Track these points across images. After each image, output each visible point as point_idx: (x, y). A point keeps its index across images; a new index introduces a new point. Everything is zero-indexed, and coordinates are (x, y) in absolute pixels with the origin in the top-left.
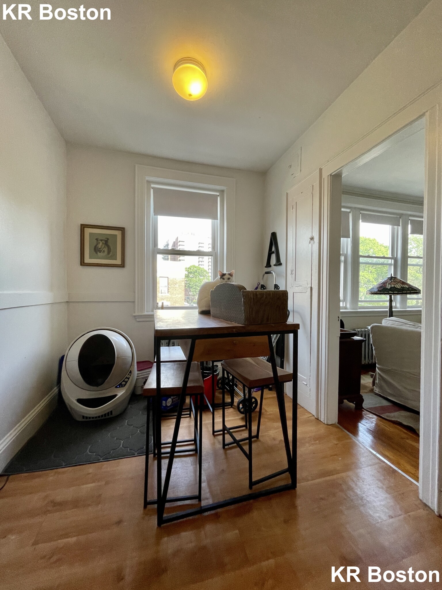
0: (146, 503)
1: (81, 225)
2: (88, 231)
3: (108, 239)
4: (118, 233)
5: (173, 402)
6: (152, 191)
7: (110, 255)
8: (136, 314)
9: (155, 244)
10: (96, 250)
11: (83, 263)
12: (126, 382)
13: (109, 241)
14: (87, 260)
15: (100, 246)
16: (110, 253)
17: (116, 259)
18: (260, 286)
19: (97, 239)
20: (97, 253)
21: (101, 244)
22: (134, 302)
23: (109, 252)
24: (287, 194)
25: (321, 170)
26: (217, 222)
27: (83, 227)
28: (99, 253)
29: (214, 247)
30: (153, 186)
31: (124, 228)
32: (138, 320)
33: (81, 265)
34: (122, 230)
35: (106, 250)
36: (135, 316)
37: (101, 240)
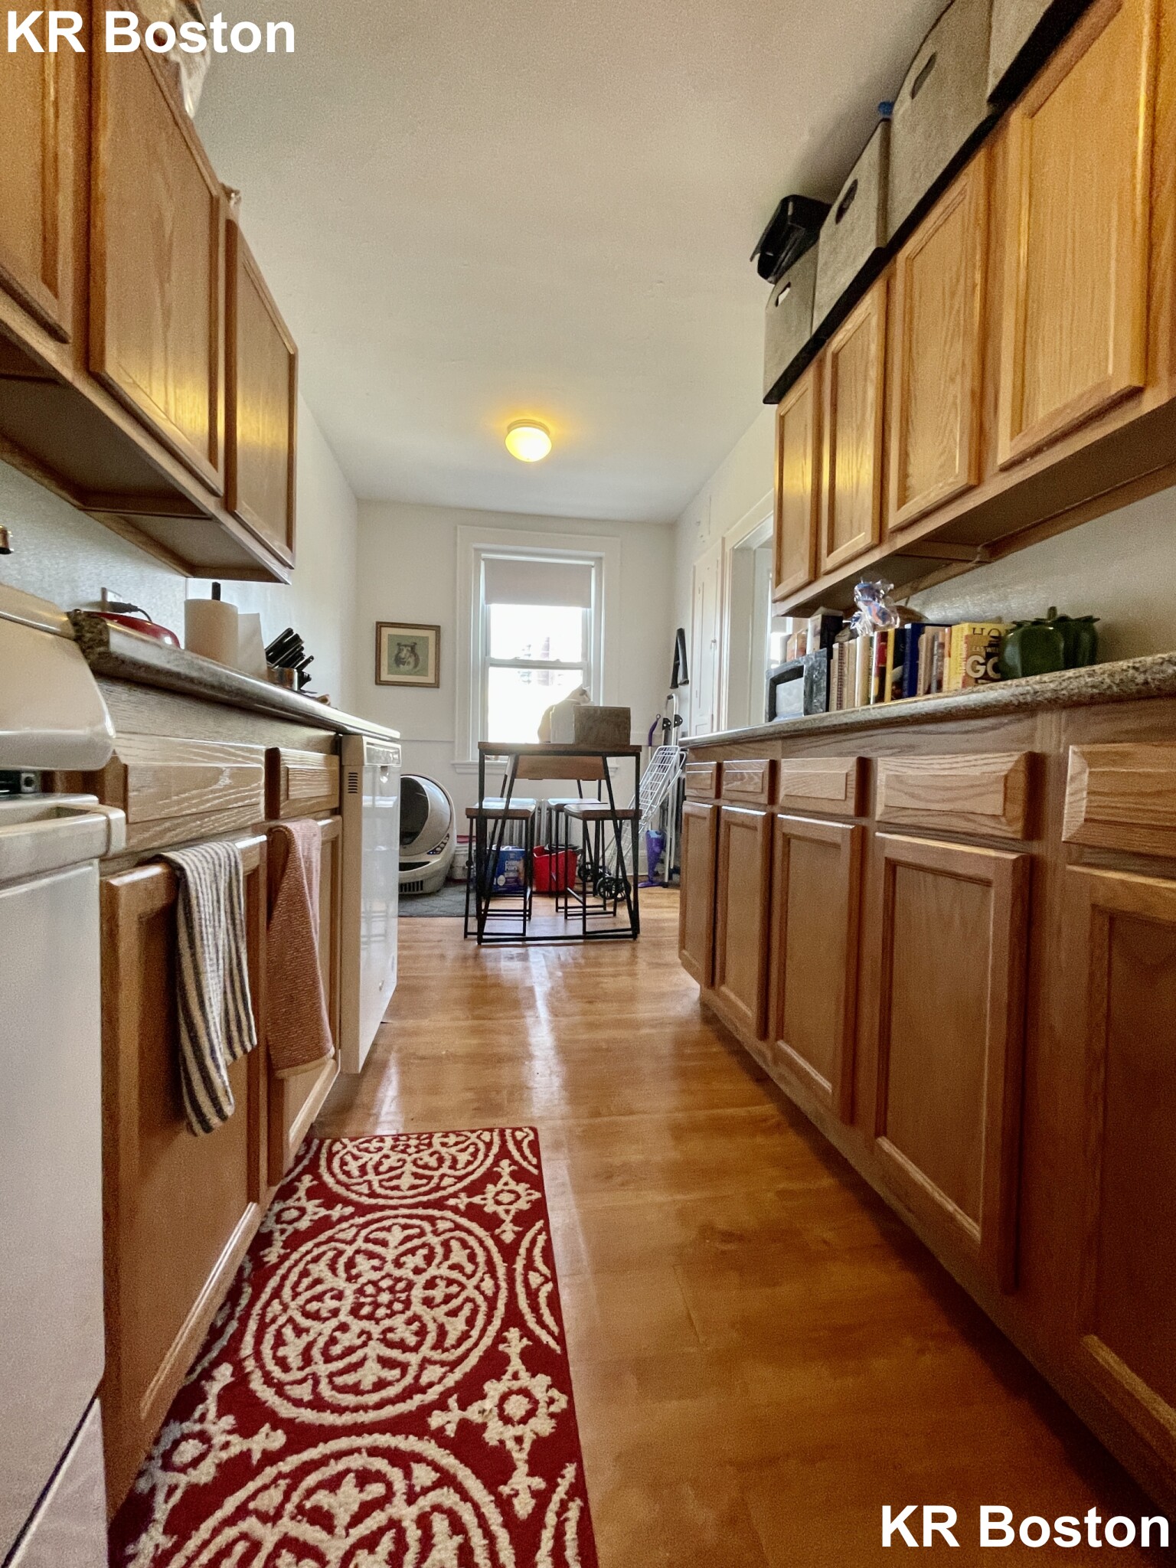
0: (466, 934)
1: (378, 623)
2: (386, 632)
3: (415, 644)
4: (430, 635)
5: (506, 882)
6: (483, 564)
7: (418, 668)
8: (456, 761)
9: (487, 651)
10: (398, 661)
11: (379, 682)
12: (442, 849)
13: (417, 647)
14: (385, 677)
15: (403, 655)
16: (418, 666)
17: (427, 676)
18: (660, 722)
19: (399, 644)
20: (398, 665)
21: (405, 651)
22: (453, 742)
23: (416, 665)
24: (694, 567)
25: (723, 539)
26: (590, 612)
27: (380, 625)
28: (401, 666)
29: (585, 655)
30: (484, 555)
31: (439, 627)
32: (458, 770)
33: (377, 684)
34: (437, 629)
35: (412, 660)
36: (453, 765)
37: (406, 646)
